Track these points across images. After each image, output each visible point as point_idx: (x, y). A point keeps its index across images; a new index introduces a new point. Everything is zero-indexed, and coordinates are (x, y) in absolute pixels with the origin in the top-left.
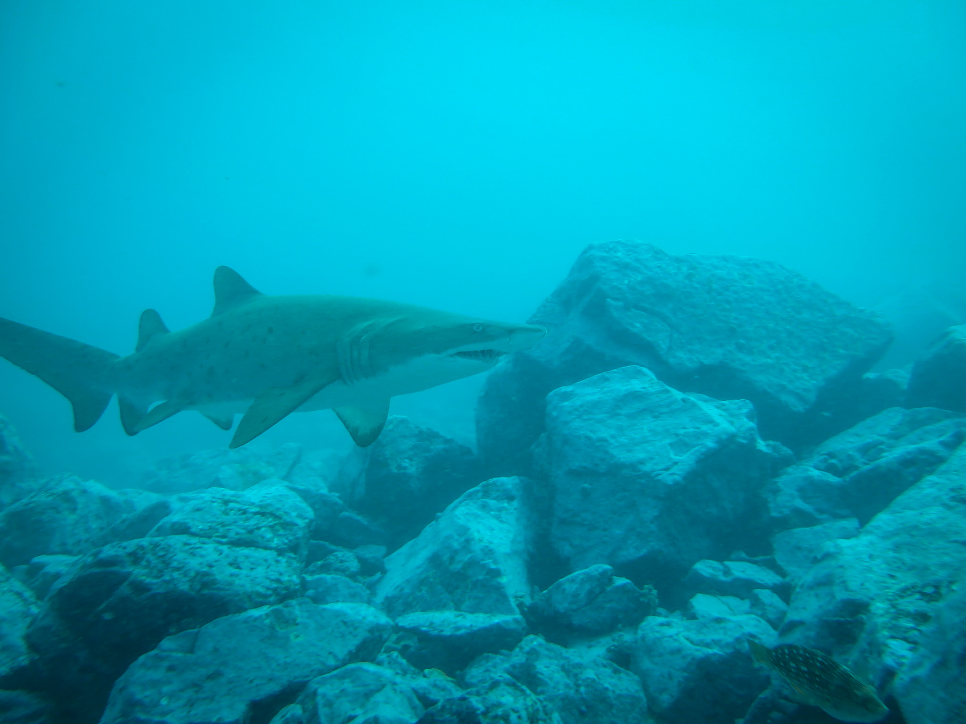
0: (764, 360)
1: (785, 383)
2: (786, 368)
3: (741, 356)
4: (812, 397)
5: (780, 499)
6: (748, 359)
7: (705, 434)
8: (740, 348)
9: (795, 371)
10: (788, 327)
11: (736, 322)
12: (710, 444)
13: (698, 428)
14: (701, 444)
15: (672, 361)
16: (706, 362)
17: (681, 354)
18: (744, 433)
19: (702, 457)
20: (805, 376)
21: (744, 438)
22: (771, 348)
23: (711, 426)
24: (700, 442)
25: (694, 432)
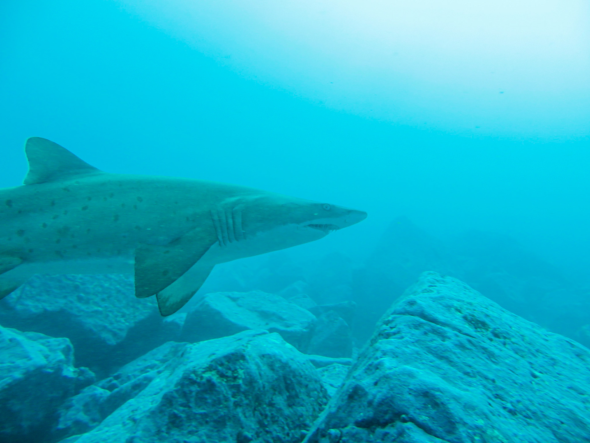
0: (96, 308)
1: (106, 324)
2: (110, 314)
3: (79, 304)
4: (124, 334)
5: (71, 412)
6: (83, 307)
7: (17, 367)
8: (80, 299)
9: (117, 316)
10: (118, 286)
11: (80, 281)
12: (18, 375)
13: (13, 363)
14: (10, 376)
15: (19, 307)
16: (49, 308)
17: (29, 303)
18: (54, 365)
19: (6, 387)
20: (123, 320)
21: (51, 368)
22: (103, 300)
23: (25, 360)
24: (10, 374)
25: (9, 366)
